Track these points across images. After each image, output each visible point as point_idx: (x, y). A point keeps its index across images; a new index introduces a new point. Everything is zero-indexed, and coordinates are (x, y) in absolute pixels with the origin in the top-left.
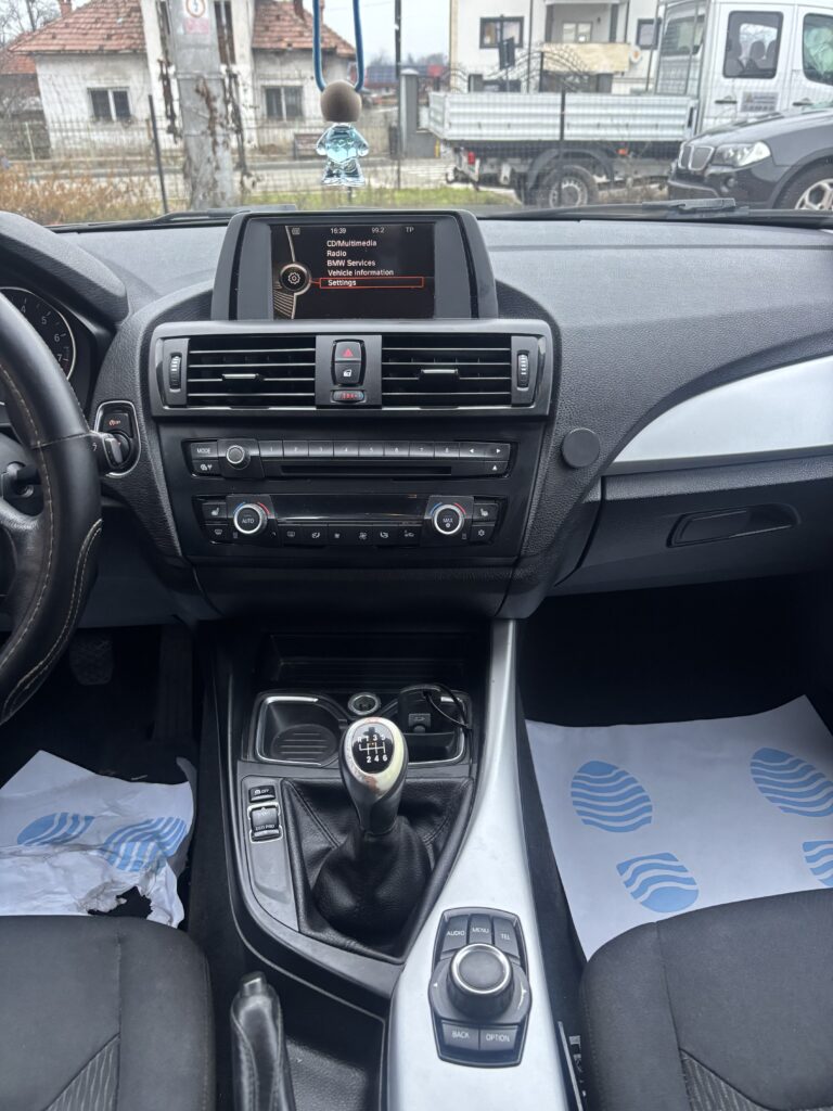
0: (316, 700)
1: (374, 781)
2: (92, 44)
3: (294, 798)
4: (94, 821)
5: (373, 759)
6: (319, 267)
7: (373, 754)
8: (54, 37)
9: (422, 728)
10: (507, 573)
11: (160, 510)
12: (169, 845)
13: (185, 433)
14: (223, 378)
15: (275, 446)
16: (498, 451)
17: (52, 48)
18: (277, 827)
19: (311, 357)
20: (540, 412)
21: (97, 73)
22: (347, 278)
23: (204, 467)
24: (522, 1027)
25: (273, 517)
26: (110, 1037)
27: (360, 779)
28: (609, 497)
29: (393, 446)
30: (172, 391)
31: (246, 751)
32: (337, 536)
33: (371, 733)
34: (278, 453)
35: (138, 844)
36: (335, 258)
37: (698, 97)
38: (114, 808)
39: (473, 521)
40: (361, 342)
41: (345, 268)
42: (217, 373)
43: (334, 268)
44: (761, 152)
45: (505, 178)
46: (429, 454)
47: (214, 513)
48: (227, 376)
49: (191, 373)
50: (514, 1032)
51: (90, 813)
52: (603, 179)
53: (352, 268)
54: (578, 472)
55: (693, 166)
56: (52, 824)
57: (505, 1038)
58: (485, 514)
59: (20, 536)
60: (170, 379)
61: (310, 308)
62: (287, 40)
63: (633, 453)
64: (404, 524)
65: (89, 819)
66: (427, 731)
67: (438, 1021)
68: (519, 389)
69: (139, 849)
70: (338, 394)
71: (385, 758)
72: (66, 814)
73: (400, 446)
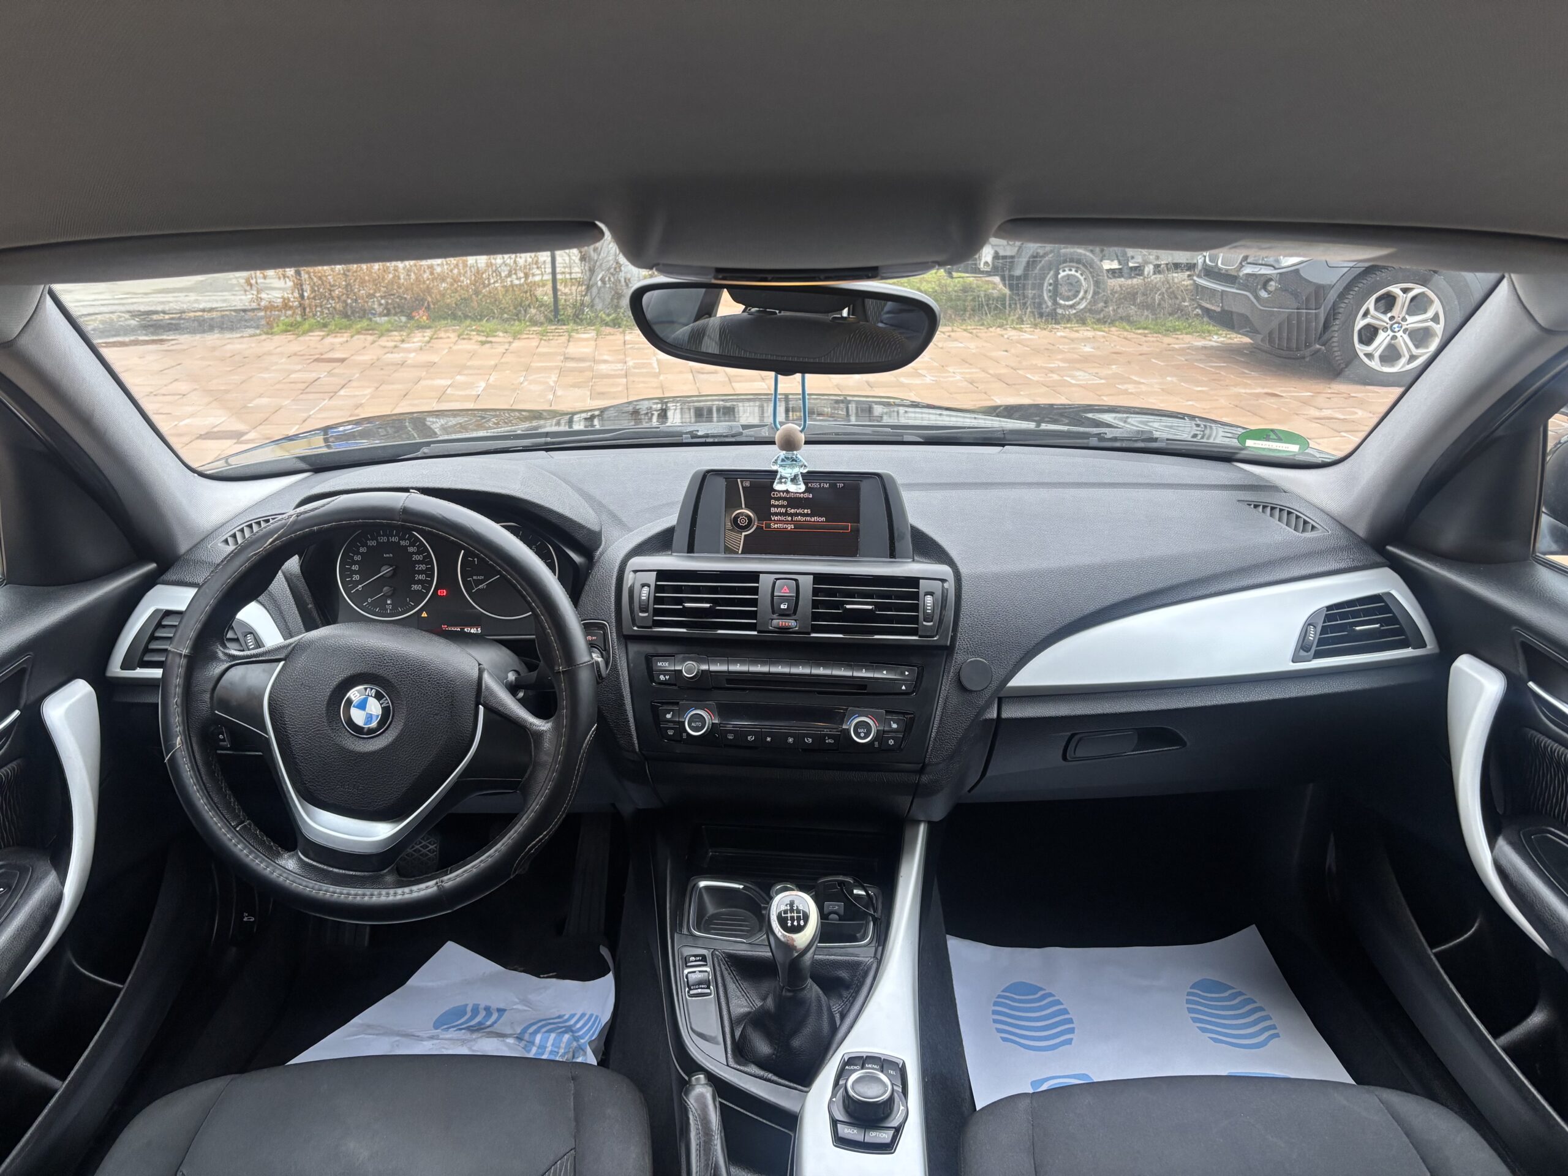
0: (741, 887)
1: (793, 940)
3: (723, 967)
4: (506, 1013)
5: (792, 924)
6: (764, 514)
7: (792, 919)
9: (836, 917)
10: (914, 778)
11: (624, 712)
12: (583, 1039)
13: (648, 648)
14: (684, 606)
15: (722, 662)
16: (907, 673)
18: (708, 988)
19: (755, 591)
20: (942, 643)
22: (787, 522)
23: (662, 677)
24: (898, 1130)
25: (717, 721)
26: (568, 1150)
27: (782, 939)
28: (1004, 715)
29: (819, 665)
30: (641, 614)
31: (681, 926)
32: (769, 739)
33: (792, 904)
34: (724, 668)
35: (553, 1036)
36: (777, 506)
38: (525, 1002)
39: (884, 732)
40: (796, 580)
41: (786, 514)
42: (680, 601)
43: (776, 514)
45: (986, 263)
46: (849, 673)
47: (669, 716)
48: (687, 605)
49: (658, 600)
50: (891, 1132)
51: (502, 1006)
52: (1115, 265)
53: (791, 515)
54: (974, 695)
55: (1222, 264)
56: (465, 1013)
57: (885, 1136)
58: (895, 726)
59: (539, 735)
60: (640, 605)
61: (754, 546)
63: (1024, 678)
64: (826, 731)
65: (501, 1011)
66: (840, 920)
67: (834, 1122)
68: (925, 623)
69: (555, 1039)
70: (775, 622)
71: (802, 923)
72: (479, 1005)
73: (825, 666)
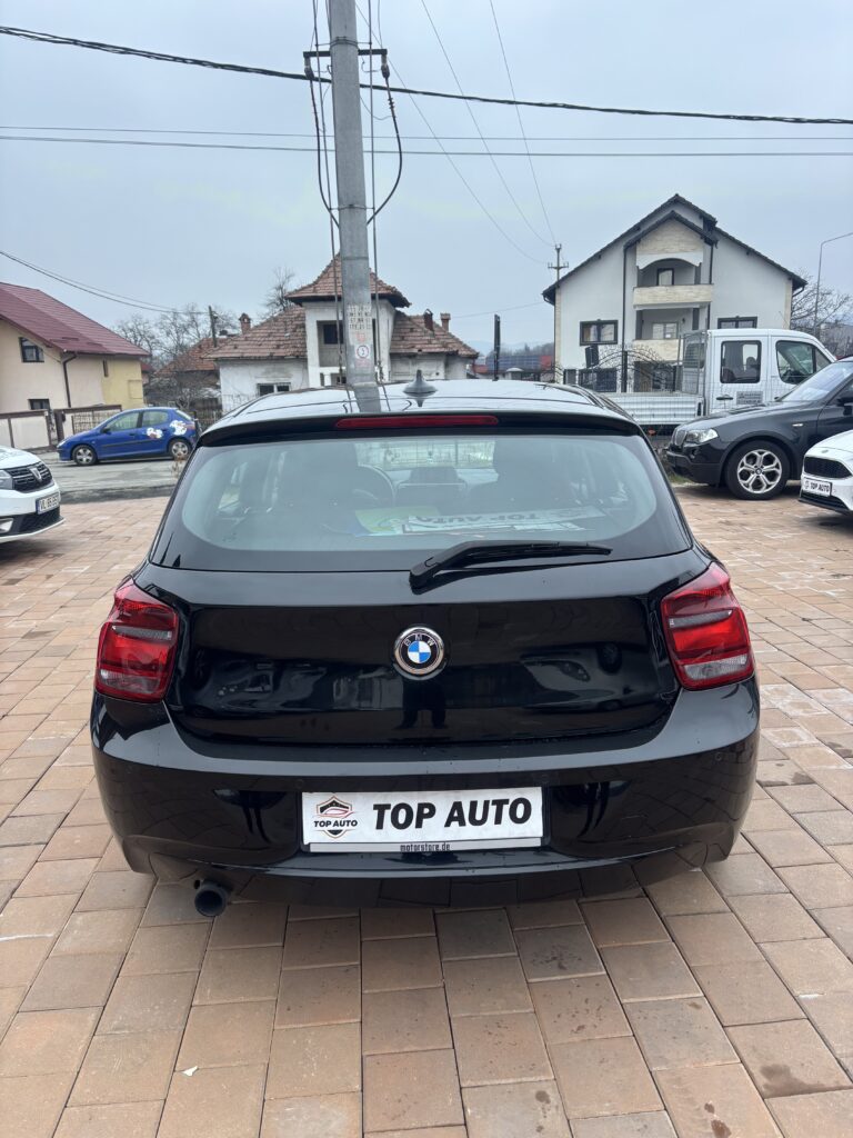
2: (265, 352)
8: (236, 348)
17: (234, 355)
21: (267, 372)
37: (704, 396)
44: (714, 435)
62: (419, 346)
